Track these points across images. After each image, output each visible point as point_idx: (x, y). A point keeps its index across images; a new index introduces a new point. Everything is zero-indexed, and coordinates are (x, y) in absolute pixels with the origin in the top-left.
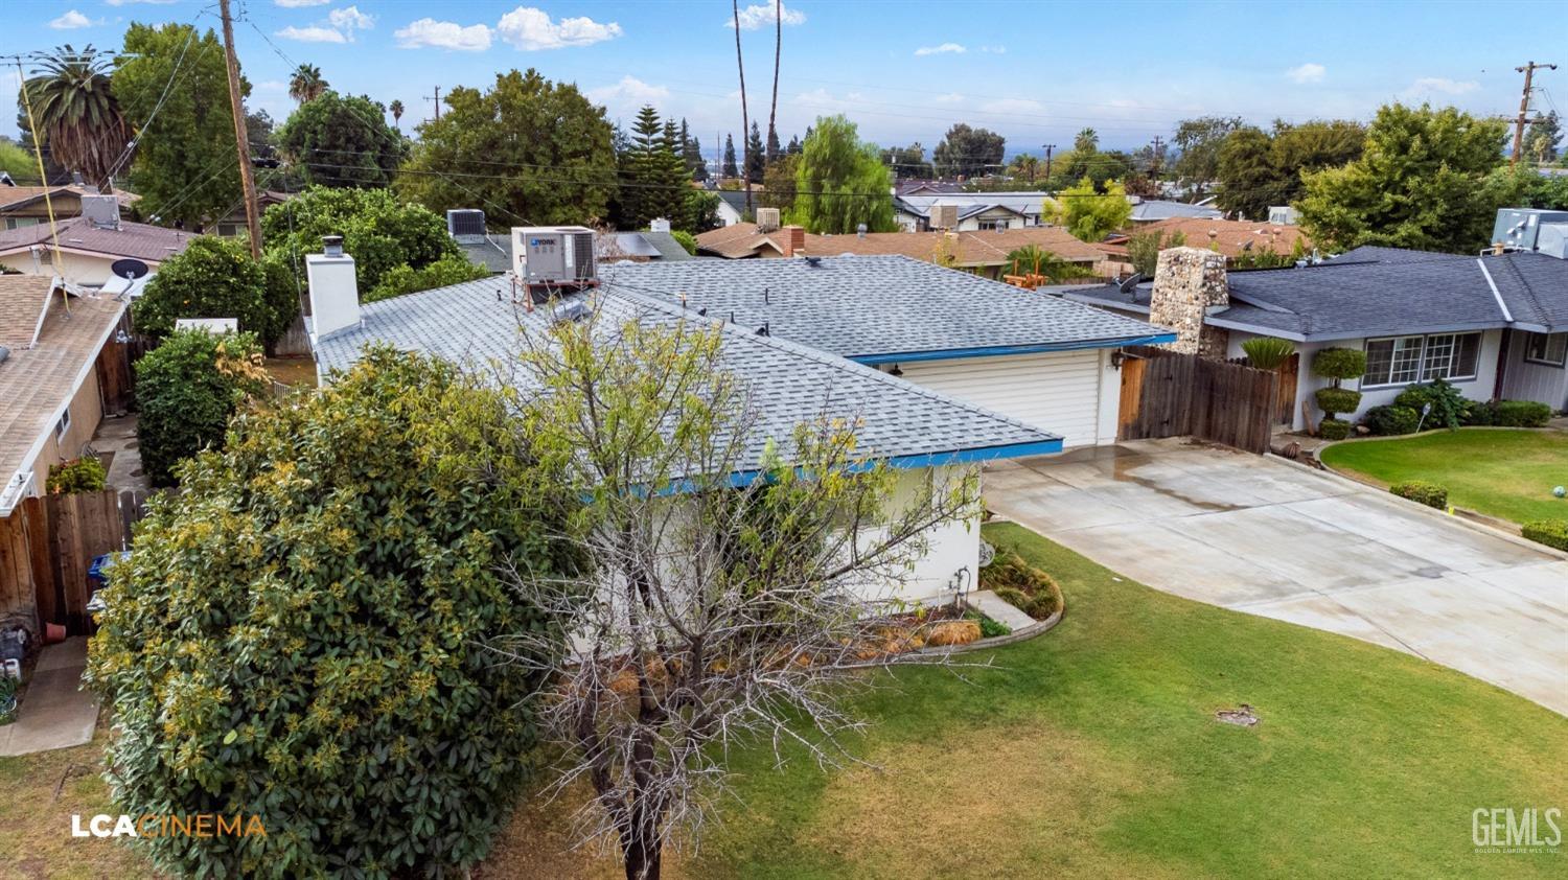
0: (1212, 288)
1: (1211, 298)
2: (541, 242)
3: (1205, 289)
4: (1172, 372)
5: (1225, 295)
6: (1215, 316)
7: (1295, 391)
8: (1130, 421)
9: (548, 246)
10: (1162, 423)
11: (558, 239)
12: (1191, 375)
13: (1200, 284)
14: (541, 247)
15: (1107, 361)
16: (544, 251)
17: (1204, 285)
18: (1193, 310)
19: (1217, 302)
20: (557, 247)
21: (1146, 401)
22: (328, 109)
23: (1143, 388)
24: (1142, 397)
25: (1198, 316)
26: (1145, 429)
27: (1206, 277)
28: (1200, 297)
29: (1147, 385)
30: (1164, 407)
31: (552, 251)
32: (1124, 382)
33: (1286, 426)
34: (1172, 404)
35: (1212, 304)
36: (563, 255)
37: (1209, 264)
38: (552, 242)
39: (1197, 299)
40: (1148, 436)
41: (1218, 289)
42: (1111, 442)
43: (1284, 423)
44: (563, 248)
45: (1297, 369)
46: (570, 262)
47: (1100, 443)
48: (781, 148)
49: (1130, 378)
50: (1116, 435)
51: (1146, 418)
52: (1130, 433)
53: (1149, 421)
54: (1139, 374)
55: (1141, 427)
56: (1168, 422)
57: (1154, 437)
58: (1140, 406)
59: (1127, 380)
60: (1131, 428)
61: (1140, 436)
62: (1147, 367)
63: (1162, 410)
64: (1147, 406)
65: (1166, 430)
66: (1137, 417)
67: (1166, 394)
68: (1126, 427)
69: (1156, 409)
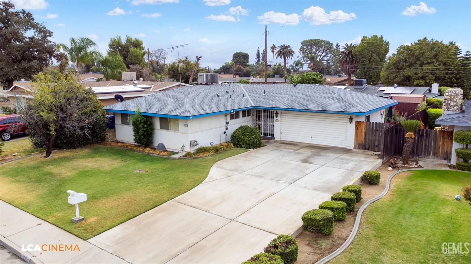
8: (361, 143)
10: (374, 146)
15: (348, 120)
23: (366, 132)
24: (365, 135)
26: (367, 146)
32: (357, 128)
34: (379, 140)
40: (368, 149)
42: (353, 148)
43: (445, 160)
45: (452, 137)
47: (347, 148)
49: (360, 128)
50: (354, 146)
51: (367, 143)
52: (361, 147)
53: (368, 144)
54: (364, 127)
55: (365, 146)
56: (377, 146)
57: (371, 150)
58: (365, 138)
59: (359, 128)
60: (361, 145)
61: (365, 149)
62: (367, 125)
63: (374, 141)
64: (367, 139)
65: (376, 149)
66: (364, 142)
67: (375, 136)
68: (359, 144)
69: (372, 141)
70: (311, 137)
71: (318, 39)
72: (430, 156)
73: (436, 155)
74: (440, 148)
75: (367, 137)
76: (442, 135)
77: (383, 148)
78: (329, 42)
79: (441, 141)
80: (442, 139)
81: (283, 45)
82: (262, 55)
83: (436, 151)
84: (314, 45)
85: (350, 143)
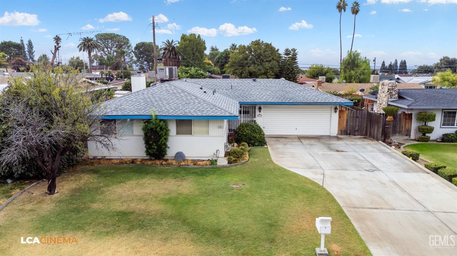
0: (391, 93)
1: (391, 96)
2: (160, 69)
3: (388, 93)
4: (358, 115)
5: (396, 95)
6: (392, 101)
7: (411, 126)
8: (343, 130)
9: (162, 70)
10: (355, 131)
11: (165, 69)
12: (366, 117)
13: (387, 91)
14: (160, 70)
15: (333, 110)
16: (161, 71)
17: (388, 92)
18: (385, 99)
19: (393, 97)
20: (164, 71)
21: (349, 124)
22: (225, 53)
23: (347, 120)
24: (347, 122)
25: (386, 101)
26: (348, 132)
27: (389, 89)
28: (387, 95)
29: (349, 119)
30: (356, 126)
31: (163, 71)
32: (340, 117)
33: (407, 137)
34: (359, 125)
35: (391, 98)
36: (166, 72)
37: (390, 85)
38: (163, 69)
39: (386, 96)
40: (350, 134)
41: (394, 93)
42: (336, 135)
43: (407, 136)
44: (166, 71)
45: (412, 118)
46: (168, 74)
47: (331, 135)
48: (386, 66)
49: (343, 116)
50: (337, 133)
51: (348, 129)
52: (343, 133)
53: (350, 130)
54: (346, 115)
55: (347, 131)
56: (357, 131)
57: (352, 135)
58: (346, 125)
59: (341, 117)
60: (343, 131)
61: (347, 134)
62: (348, 113)
63: (355, 127)
64: (349, 125)
65: (356, 133)
66: (345, 128)
67: (356, 122)
68: (342, 131)
69: (353, 126)
70: (296, 129)
71: (113, 34)
72: (397, 134)
73: (400, 133)
74: (403, 127)
75: (348, 123)
76: (405, 117)
77: (381, 131)
78: (125, 37)
79: (404, 121)
80: (404, 119)
81: (86, 38)
82: (28, 46)
83: (401, 130)
84: (110, 39)
85: (334, 131)
